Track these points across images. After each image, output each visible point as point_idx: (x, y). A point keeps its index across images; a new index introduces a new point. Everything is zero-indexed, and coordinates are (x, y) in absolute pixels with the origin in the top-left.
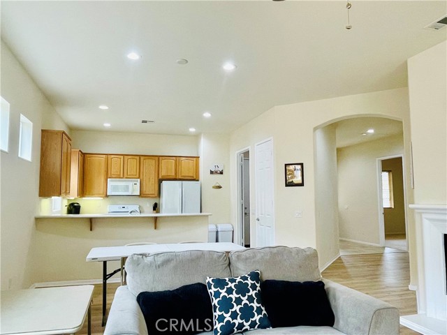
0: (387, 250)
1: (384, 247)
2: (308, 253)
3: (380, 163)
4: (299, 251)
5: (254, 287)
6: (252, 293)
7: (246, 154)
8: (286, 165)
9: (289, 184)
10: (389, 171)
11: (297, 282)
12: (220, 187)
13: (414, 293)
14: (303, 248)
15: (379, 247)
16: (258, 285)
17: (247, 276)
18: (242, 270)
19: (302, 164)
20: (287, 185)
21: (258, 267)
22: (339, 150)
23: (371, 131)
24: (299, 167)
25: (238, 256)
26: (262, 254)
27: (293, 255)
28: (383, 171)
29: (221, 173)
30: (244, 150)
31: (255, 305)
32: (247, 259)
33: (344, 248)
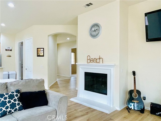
0: (72, 78)
1: (71, 77)
2: (40, 81)
3: (71, 49)
4: (37, 80)
5: (17, 95)
6: (16, 98)
7: (22, 43)
8: (37, 48)
9: (38, 56)
10: (74, 53)
11: (36, 92)
12: (10, 56)
13: (77, 90)
14: (39, 79)
15: (69, 77)
16: (19, 95)
17: (14, 91)
18: (12, 89)
19: (43, 48)
20: (37, 56)
21: (19, 87)
22: (58, 44)
23: (68, 39)
24: (42, 49)
25: (11, 84)
26: (22, 82)
27: (35, 82)
28: (72, 52)
29: (11, 50)
30: (21, 41)
31: (17, 102)
32: (15, 85)
33: (59, 78)
